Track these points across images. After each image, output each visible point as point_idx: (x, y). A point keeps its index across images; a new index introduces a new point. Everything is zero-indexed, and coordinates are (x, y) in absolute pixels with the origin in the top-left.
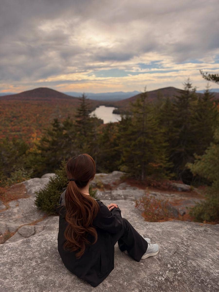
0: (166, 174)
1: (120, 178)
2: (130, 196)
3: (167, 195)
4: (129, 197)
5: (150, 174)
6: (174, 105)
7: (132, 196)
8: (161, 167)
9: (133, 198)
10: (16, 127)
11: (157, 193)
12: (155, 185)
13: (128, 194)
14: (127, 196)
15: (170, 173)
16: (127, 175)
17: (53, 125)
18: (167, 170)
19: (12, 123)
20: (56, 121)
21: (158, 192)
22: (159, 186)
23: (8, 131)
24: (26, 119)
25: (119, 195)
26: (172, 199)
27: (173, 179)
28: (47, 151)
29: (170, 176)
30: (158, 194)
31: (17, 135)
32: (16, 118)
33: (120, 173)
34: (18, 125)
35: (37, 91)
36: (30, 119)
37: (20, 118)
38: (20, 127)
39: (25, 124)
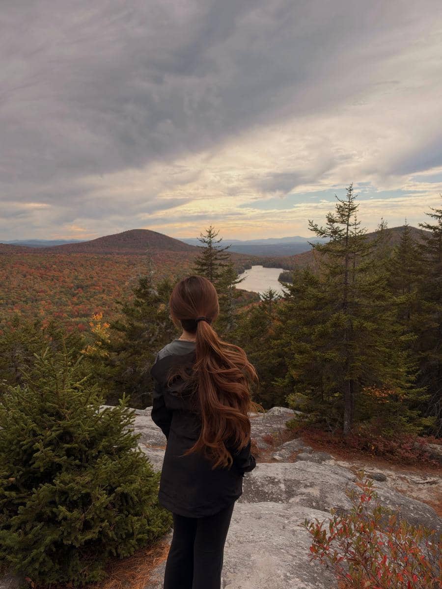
0: (411, 420)
1: (287, 425)
2: (306, 486)
3: (416, 478)
4: (303, 490)
5: (366, 417)
6: (421, 247)
7: (312, 485)
8: (395, 398)
9: (315, 492)
10: (80, 307)
11: (386, 472)
12: (381, 448)
13: (299, 477)
14: (298, 483)
15: (420, 416)
16: (304, 417)
17: (138, 292)
18: (412, 408)
19: (75, 299)
20: (144, 283)
21: (390, 470)
22: (392, 452)
23: (65, 315)
24: (104, 291)
25: (272, 481)
26: (429, 490)
27: (429, 435)
28: (119, 352)
29: (420, 425)
30: (389, 476)
31: (81, 324)
32: (84, 289)
33: (288, 411)
34: (85, 303)
35: (129, 237)
36: (111, 292)
37: (91, 290)
38: (89, 307)
39: (100, 301)
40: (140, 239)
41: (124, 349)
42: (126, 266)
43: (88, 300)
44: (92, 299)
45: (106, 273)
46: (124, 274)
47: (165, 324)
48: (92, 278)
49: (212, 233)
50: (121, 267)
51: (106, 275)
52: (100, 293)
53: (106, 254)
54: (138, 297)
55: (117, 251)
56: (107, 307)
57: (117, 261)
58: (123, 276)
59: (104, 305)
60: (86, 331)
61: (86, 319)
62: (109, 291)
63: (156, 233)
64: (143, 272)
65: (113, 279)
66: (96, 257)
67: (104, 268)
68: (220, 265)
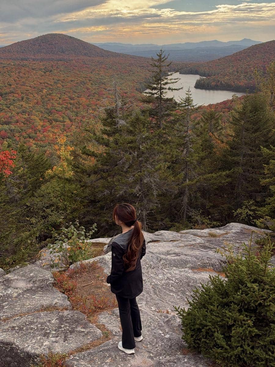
17: (103, 121)
20: (111, 114)
31: (4, 131)
32: (3, 96)
33: (245, 227)
34: (6, 111)
35: (44, 41)
36: (29, 100)
37: (10, 97)
38: (10, 114)
39: (20, 108)
40: (55, 44)
41: (95, 173)
42: (43, 73)
43: (9, 107)
44: (12, 107)
45: (24, 80)
46: (41, 81)
47: (136, 152)
48: (10, 85)
49: (162, 56)
50: (38, 74)
51: (23, 82)
52: (19, 100)
53: (22, 60)
54: (104, 125)
55: (33, 57)
56: (27, 115)
57: (33, 68)
58: (41, 83)
59: (23, 112)
60: (9, 138)
61: (7, 126)
62: (28, 99)
63: (71, 37)
64: (60, 79)
65: (30, 87)
66: (13, 64)
67: (21, 75)
68: (169, 89)
